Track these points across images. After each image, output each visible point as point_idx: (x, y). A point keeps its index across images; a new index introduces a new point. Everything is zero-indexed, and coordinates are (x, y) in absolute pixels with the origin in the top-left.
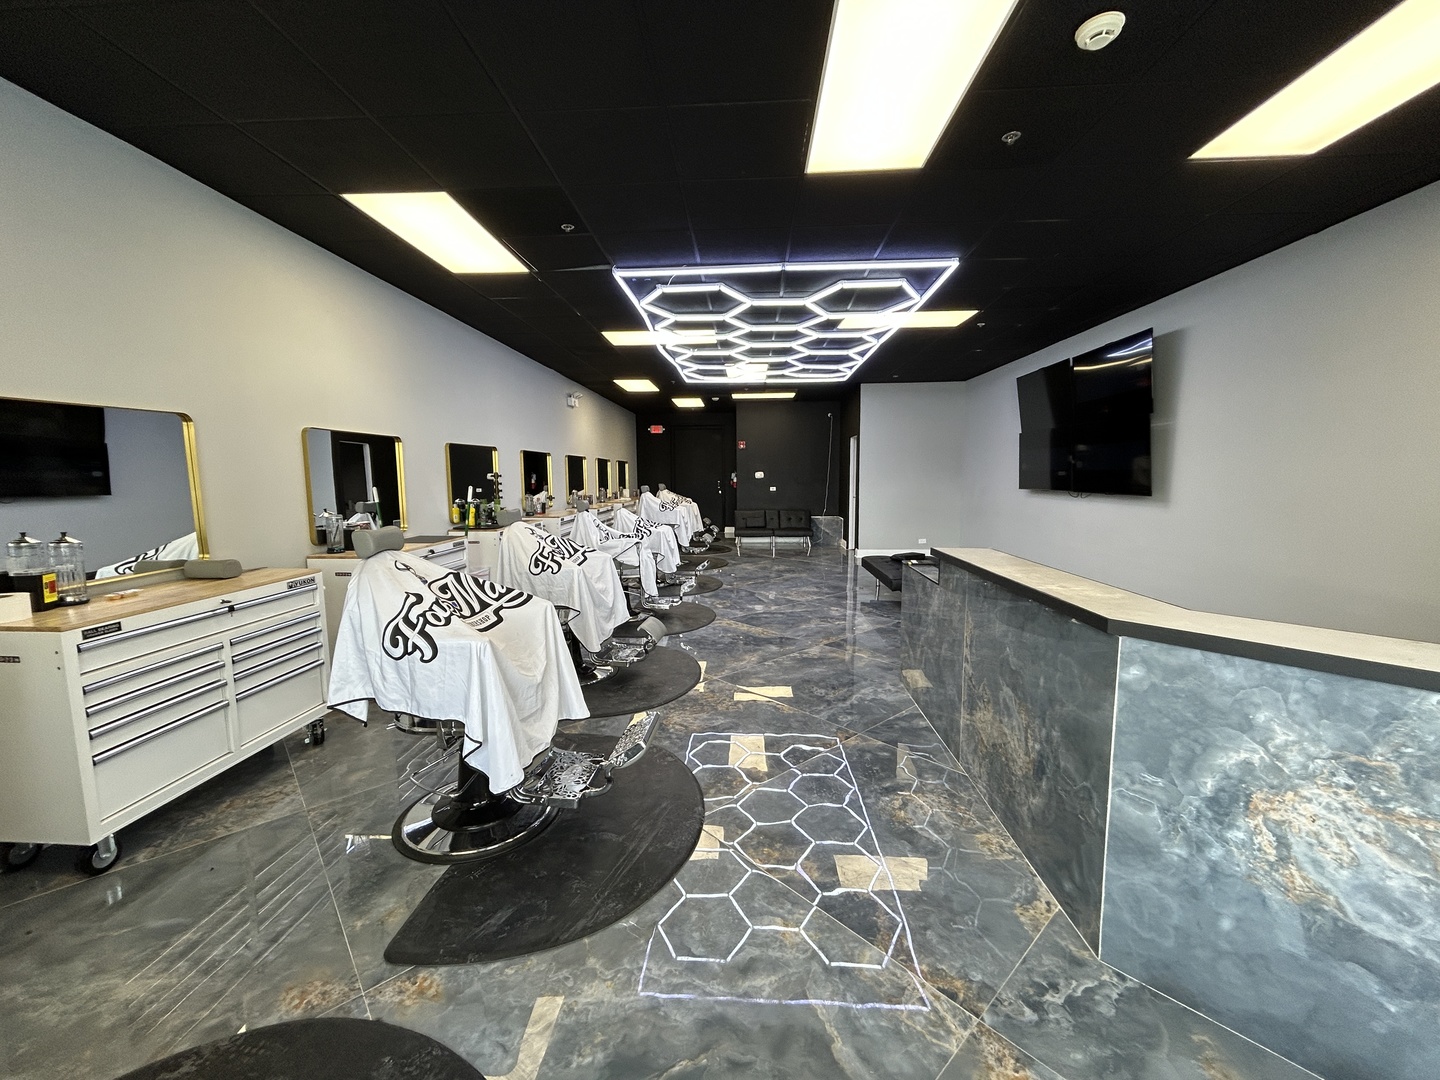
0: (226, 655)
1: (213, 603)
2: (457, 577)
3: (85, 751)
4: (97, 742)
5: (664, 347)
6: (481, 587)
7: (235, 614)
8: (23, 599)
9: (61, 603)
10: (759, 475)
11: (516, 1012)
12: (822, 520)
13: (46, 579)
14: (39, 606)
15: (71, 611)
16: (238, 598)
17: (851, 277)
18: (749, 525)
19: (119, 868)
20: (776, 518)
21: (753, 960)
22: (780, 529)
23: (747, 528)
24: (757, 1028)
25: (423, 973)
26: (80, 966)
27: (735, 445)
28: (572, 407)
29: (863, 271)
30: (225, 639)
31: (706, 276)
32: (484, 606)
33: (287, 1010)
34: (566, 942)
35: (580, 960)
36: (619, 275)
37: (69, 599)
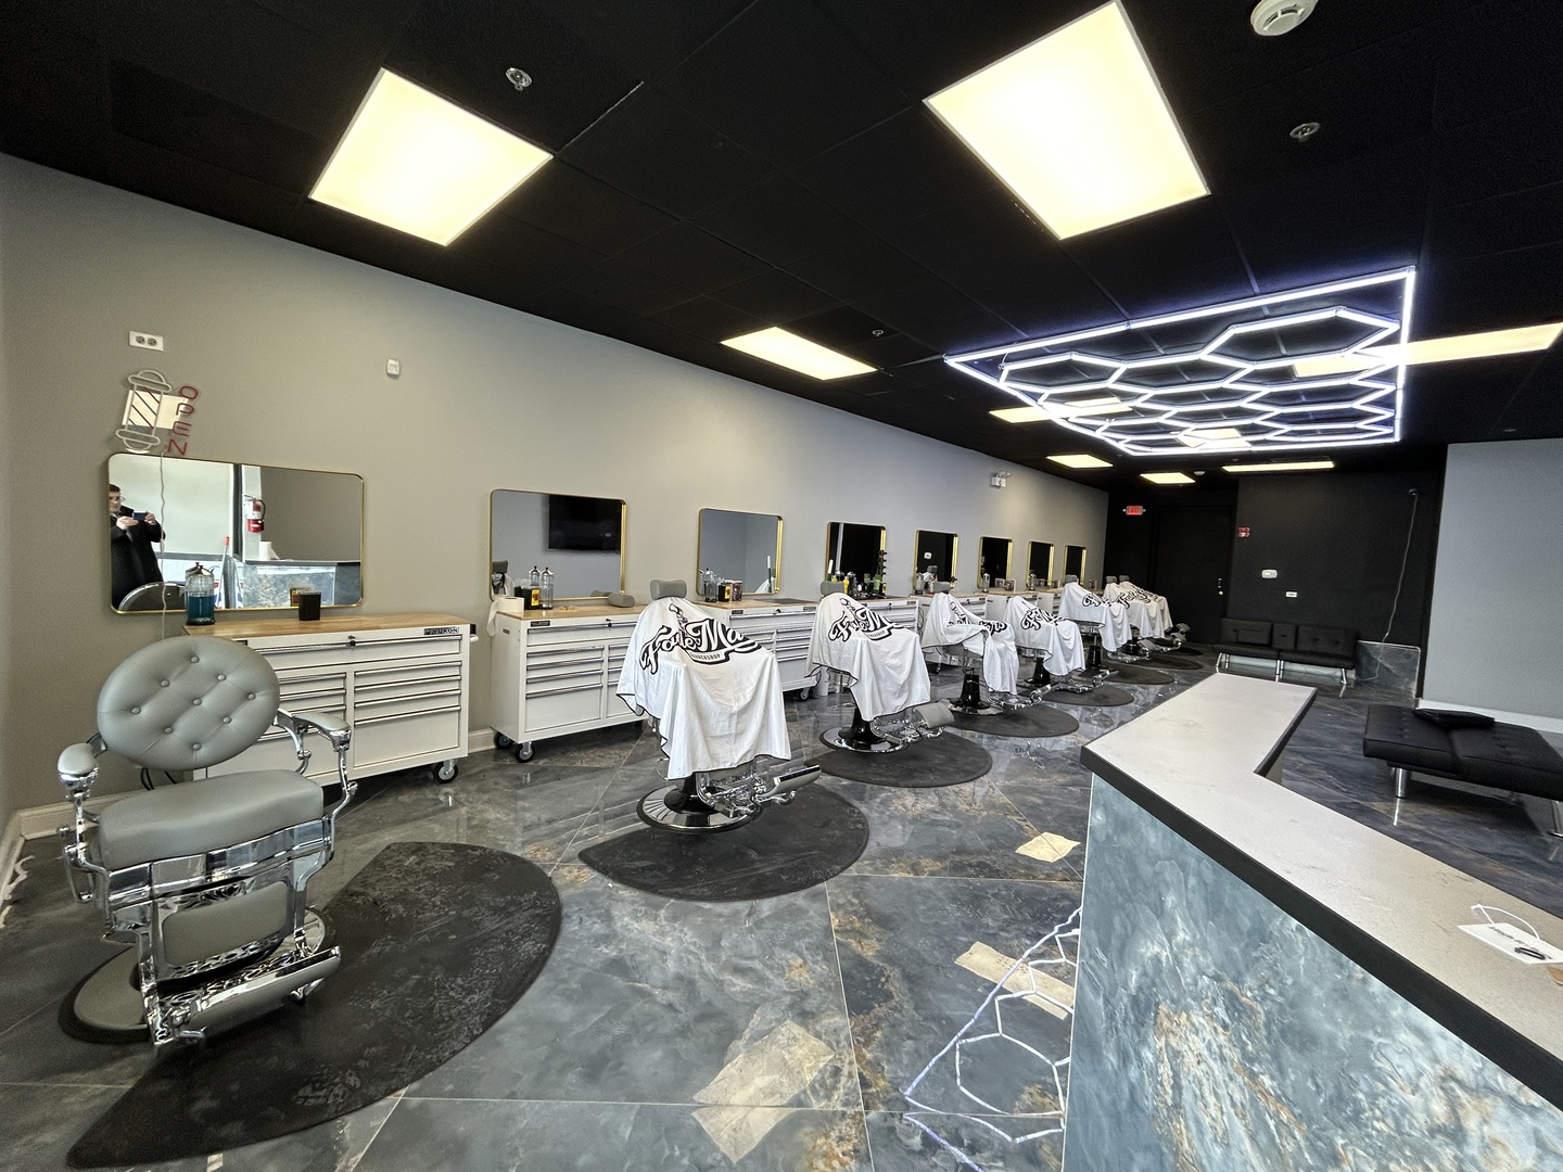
0: (605, 655)
1: (601, 620)
2: (711, 622)
3: (523, 690)
4: (530, 686)
5: (1067, 419)
6: (725, 634)
7: (612, 630)
8: (521, 601)
9: (540, 607)
10: (1269, 574)
11: (603, 911)
12: (1378, 647)
13: (534, 592)
14: (528, 606)
15: (544, 612)
16: (615, 619)
17: (1243, 319)
18: (1241, 639)
19: (530, 763)
20: (1291, 635)
21: (751, 969)
22: (1295, 650)
23: (1238, 643)
24: (704, 1000)
25: (586, 870)
26: (486, 797)
27: (1232, 532)
28: (999, 487)
29: (1258, 309)
30: (606, 644)
31: (1049, 347)
32: (721, 646)
33: (525, 853)
34: (661, 894)
35: (658, 907)
36: (953, 362)
37: (544, 606)
